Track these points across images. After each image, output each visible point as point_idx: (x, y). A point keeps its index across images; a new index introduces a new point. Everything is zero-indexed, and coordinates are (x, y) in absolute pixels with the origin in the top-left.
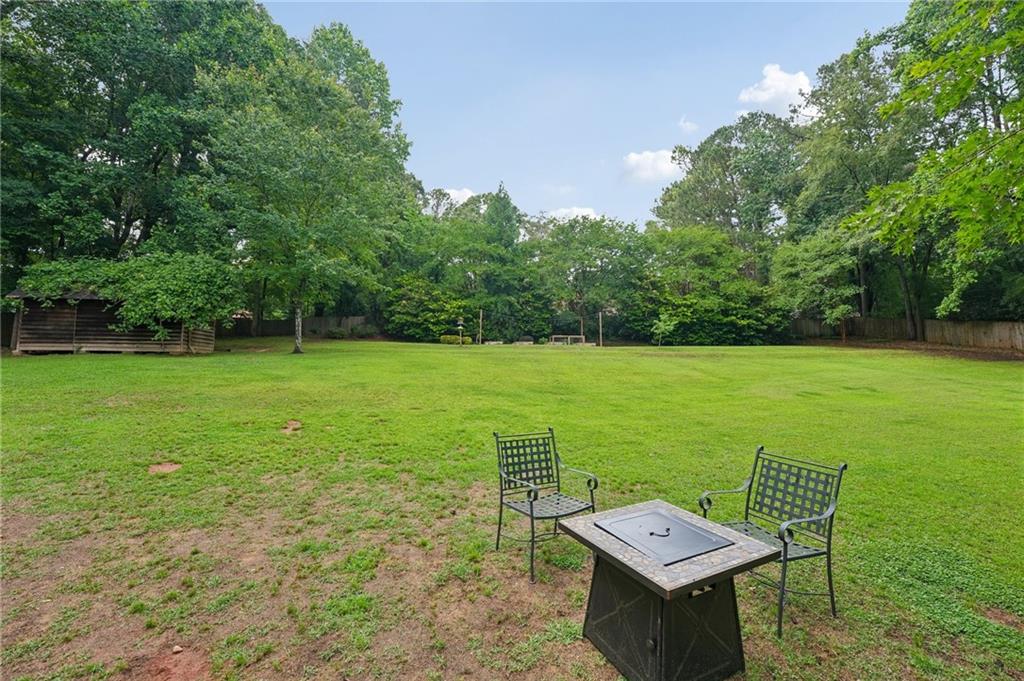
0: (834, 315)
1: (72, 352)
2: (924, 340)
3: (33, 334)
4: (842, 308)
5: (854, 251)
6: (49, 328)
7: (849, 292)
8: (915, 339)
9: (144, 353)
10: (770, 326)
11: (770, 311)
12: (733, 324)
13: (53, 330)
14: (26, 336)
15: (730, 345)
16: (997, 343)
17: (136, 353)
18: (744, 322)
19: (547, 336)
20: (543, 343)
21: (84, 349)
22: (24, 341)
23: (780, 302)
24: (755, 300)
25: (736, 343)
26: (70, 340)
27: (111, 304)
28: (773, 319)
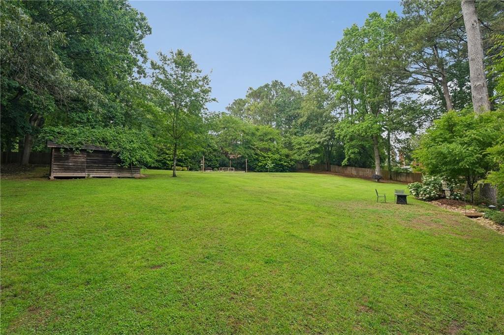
0: (313, 162)
1: (84, 177)
2: (330, 171)
3: (62, 167)
4: (315, 161)
5: (319, 143)
6: (70, 164)
7: (317, 155)
8: (328, 171)
9: (123, 177)
10: (292, 165)
11: (291, 160)
12: (282, 164)
13: (74, 165)
14: (57, 168)
15: (280, 172)
16: (348, 173)
17: (119, 177)
18: (285, 164)
19: (218, 168)
20: (215, 170)
21: (91, 176)
22: (56, 171)
23: (296, 157)
24: (287, 156)
25: (281, 171)
26: (83, 170)
27: (115, 153)
28: (292, 163)
